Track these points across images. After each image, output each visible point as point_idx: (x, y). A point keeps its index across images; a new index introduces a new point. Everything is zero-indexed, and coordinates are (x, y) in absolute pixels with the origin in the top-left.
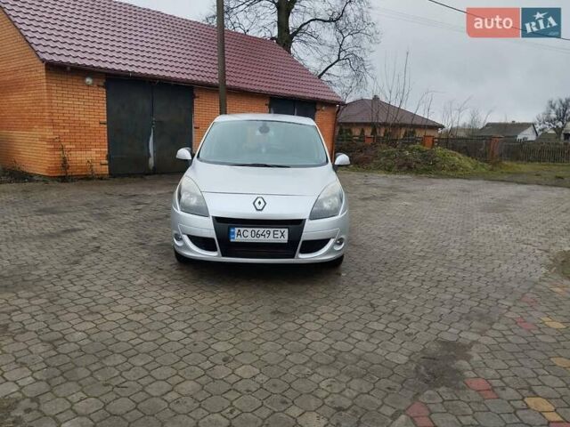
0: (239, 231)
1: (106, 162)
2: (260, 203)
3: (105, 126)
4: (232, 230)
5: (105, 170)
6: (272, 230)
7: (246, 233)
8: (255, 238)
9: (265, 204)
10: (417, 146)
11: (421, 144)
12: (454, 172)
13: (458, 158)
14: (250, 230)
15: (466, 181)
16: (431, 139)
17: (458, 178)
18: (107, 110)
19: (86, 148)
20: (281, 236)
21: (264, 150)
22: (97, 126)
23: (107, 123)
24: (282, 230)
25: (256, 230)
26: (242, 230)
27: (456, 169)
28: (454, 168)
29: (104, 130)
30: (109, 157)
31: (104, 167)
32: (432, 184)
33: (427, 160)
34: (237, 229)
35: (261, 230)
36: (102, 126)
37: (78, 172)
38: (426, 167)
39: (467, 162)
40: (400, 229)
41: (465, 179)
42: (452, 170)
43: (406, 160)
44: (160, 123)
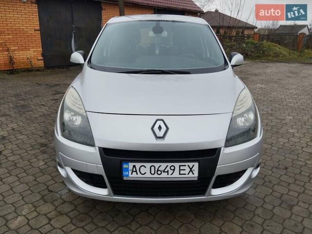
0: (134, 166)
1: (42, 58)
2: (160, 128)
3: (39, 32)
4: (125, 166)
5: (41, 64)
6: (177, 165)
7: (143, 170)
8: (156, 175)
9: (167, 128)
10: (251, 40)
11: (253, 39)
12: (277, 58)
13: (278, 48)
14: (148, 165)
15: (287, 64)
16: (258, 35)
17: (280, 62)
18: (39, 20)
19: (26, 49)
20: (190, 171)
21: (157, 52)
22: (34, 32)
23: (40, 30)
24: (191, 164)
25: (157, 165)
26: (138, 165)
27: (278, 56)
28: (277, 55)
29: (38, 35)
30: (43, 55)
31: (40, 62)
32: (267, 67)
33: (258, 50)
34: (131, 165)
35: (163, 166)
36: (36, 32)
37: (22, 66)
38: (258, 54)
39: (284, 51)
40: (271, 115)
41: (286, 62)
42: (275, 57)
43: (244, 50)
44: (78, 28)
